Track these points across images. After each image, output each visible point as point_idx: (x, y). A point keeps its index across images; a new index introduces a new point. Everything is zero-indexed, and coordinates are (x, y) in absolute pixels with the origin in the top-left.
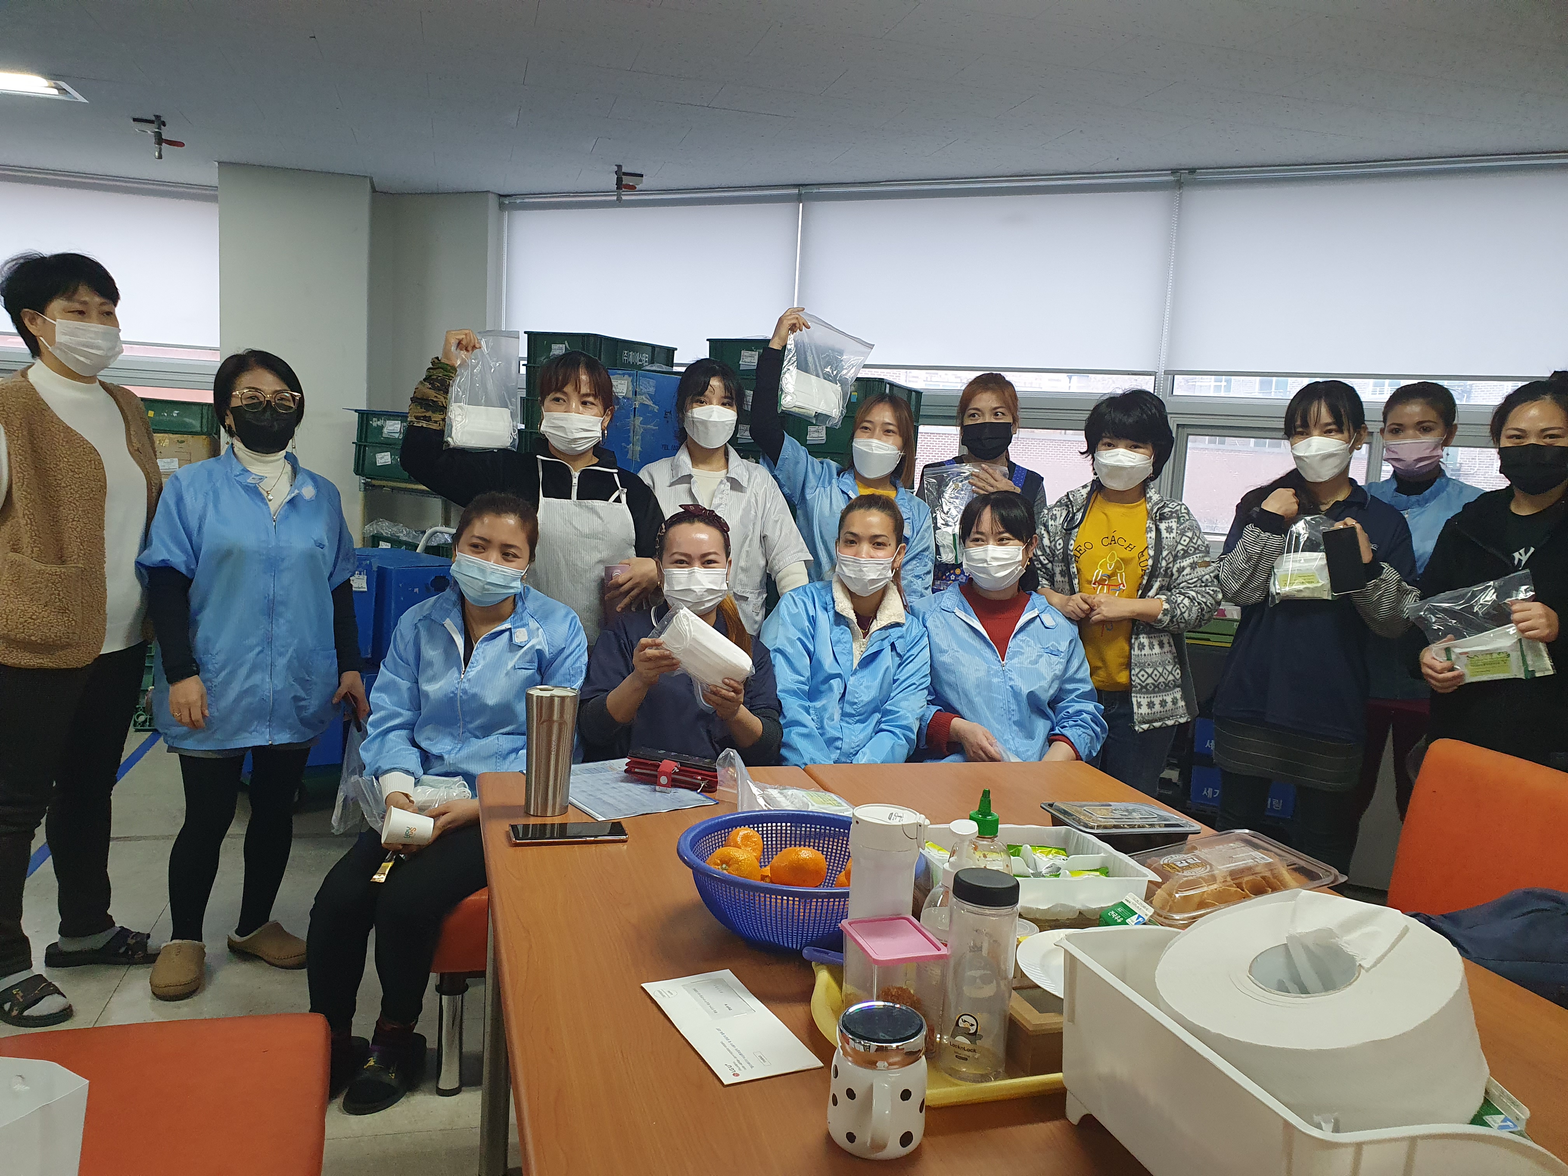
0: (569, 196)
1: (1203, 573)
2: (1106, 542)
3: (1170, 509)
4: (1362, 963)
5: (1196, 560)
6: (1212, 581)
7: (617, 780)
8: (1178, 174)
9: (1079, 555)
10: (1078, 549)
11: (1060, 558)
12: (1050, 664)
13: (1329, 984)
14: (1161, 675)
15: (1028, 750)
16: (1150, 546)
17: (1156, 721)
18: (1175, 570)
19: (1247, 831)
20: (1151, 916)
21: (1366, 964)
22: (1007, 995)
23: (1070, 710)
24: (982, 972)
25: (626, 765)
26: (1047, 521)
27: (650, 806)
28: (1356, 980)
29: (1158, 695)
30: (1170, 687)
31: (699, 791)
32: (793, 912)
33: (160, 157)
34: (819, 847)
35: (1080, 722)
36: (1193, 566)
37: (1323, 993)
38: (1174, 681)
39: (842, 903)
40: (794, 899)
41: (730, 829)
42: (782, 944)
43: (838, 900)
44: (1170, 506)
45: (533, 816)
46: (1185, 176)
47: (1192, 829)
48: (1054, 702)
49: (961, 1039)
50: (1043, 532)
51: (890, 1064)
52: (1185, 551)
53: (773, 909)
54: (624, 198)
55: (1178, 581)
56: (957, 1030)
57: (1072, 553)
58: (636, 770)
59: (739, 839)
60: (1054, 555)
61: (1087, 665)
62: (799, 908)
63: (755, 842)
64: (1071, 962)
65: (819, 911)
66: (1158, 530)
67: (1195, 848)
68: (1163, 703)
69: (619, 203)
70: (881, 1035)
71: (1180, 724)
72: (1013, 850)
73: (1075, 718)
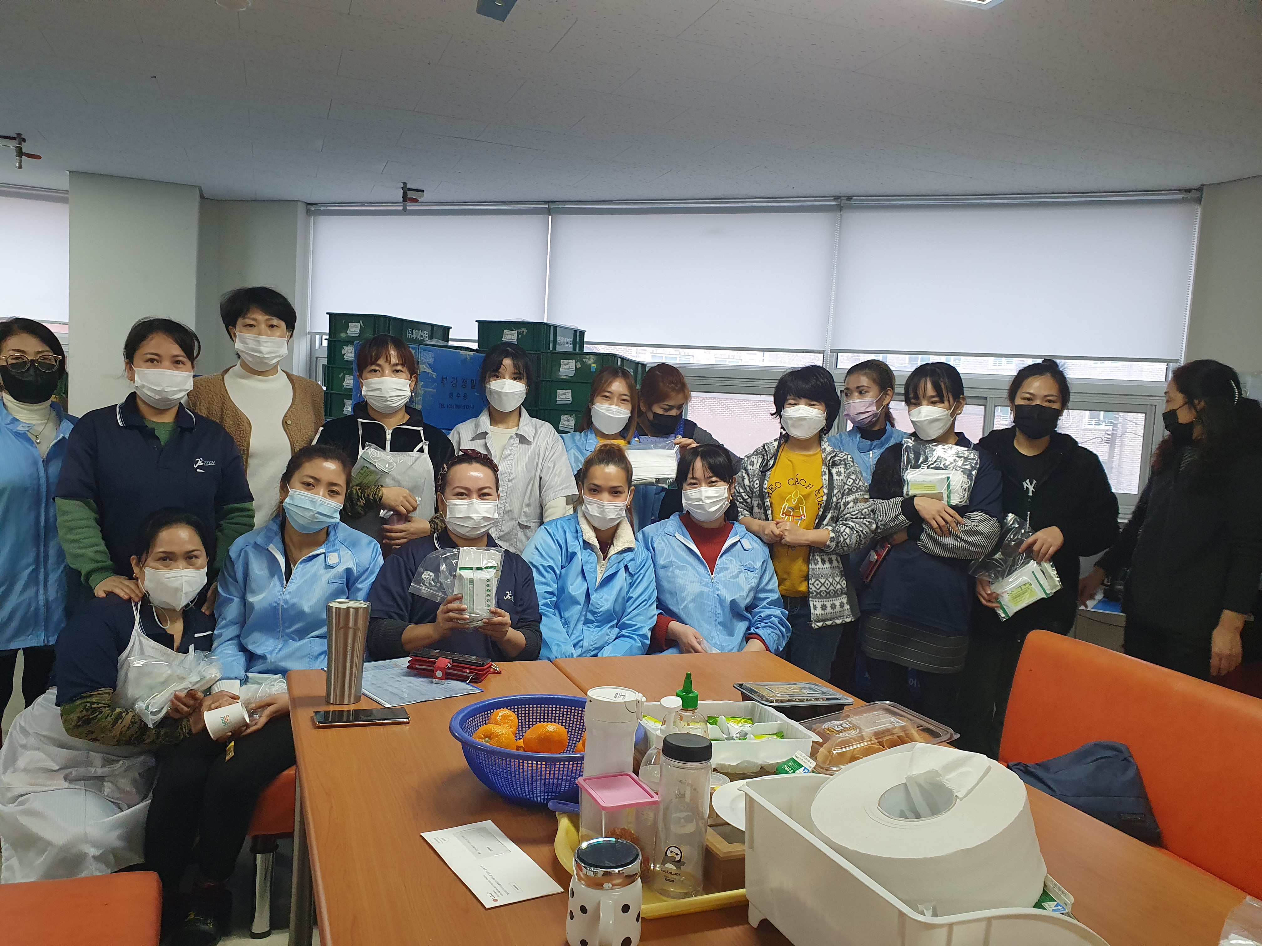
0: (364, 206)
1: (863, 507)
2: (791, 482)
3: (839, 458)
4: (957, 794)
5: (857, 496)
6: (870, 514)
7: (400, 675)
8: (839, 200)
9: (771, 492)
10: (770, 488)
11: (757, 494)
12: (747, 579)
13: (935, 810)
14: (831, 584)
15: (729, 645)
16: (825, 486)
17: (828, 620)
18: (842, 503)
19: (888, 702)
20: (814, 768)
21: (960, 795)
22: (703, 830)
23: (763, 615)
24: (685, 814)
25: (409, 662)
26: (747, 466)
27: (428, 695)
28: (953, 807)
29: (829, 600)
30: (838, 594)
31: (467, 682)
32: (541, 773)
33: (20, 167)
34: (562, 722)
35: (769, 624)
36: (855, 501)
37: (930, 818)
38: (841, 589)
39: (579, 765)
40: (541, 763)
41: (492, 711)
42: (532, 799)
43: (576, 762)
44: (839, 455)
45: (332, 704)
46: (844, 202)
47: (847, 701)
48: (750, 608)
49: (669, 866)
50: (744, 474)
51: (613, 885)
52: (850, 490)
53: (526, 771)
54: (408, 208)
55: (844, 513)
56: (666, 859)
57: (766, 491)
58: (417, 666)
59: (499, 718)
60: (752, 492)
61: (775, 579)
62: (546, 770)
63: (511, 720)
64: (751, 803)
65: (561, 772)
66: (830, 474)
67: (849, 716)
68: (833, 606)
69: (405, 212)
70: (607, 863)
71: (846, 623)
72: (712, 720)
73: (766, 621)
